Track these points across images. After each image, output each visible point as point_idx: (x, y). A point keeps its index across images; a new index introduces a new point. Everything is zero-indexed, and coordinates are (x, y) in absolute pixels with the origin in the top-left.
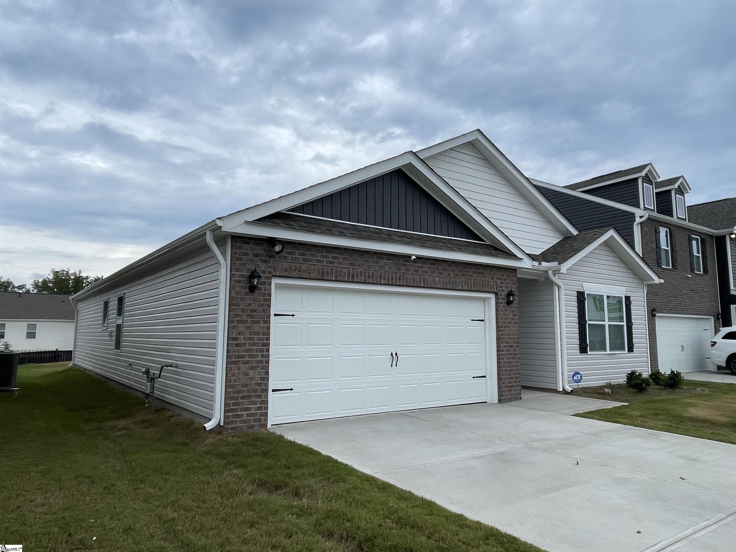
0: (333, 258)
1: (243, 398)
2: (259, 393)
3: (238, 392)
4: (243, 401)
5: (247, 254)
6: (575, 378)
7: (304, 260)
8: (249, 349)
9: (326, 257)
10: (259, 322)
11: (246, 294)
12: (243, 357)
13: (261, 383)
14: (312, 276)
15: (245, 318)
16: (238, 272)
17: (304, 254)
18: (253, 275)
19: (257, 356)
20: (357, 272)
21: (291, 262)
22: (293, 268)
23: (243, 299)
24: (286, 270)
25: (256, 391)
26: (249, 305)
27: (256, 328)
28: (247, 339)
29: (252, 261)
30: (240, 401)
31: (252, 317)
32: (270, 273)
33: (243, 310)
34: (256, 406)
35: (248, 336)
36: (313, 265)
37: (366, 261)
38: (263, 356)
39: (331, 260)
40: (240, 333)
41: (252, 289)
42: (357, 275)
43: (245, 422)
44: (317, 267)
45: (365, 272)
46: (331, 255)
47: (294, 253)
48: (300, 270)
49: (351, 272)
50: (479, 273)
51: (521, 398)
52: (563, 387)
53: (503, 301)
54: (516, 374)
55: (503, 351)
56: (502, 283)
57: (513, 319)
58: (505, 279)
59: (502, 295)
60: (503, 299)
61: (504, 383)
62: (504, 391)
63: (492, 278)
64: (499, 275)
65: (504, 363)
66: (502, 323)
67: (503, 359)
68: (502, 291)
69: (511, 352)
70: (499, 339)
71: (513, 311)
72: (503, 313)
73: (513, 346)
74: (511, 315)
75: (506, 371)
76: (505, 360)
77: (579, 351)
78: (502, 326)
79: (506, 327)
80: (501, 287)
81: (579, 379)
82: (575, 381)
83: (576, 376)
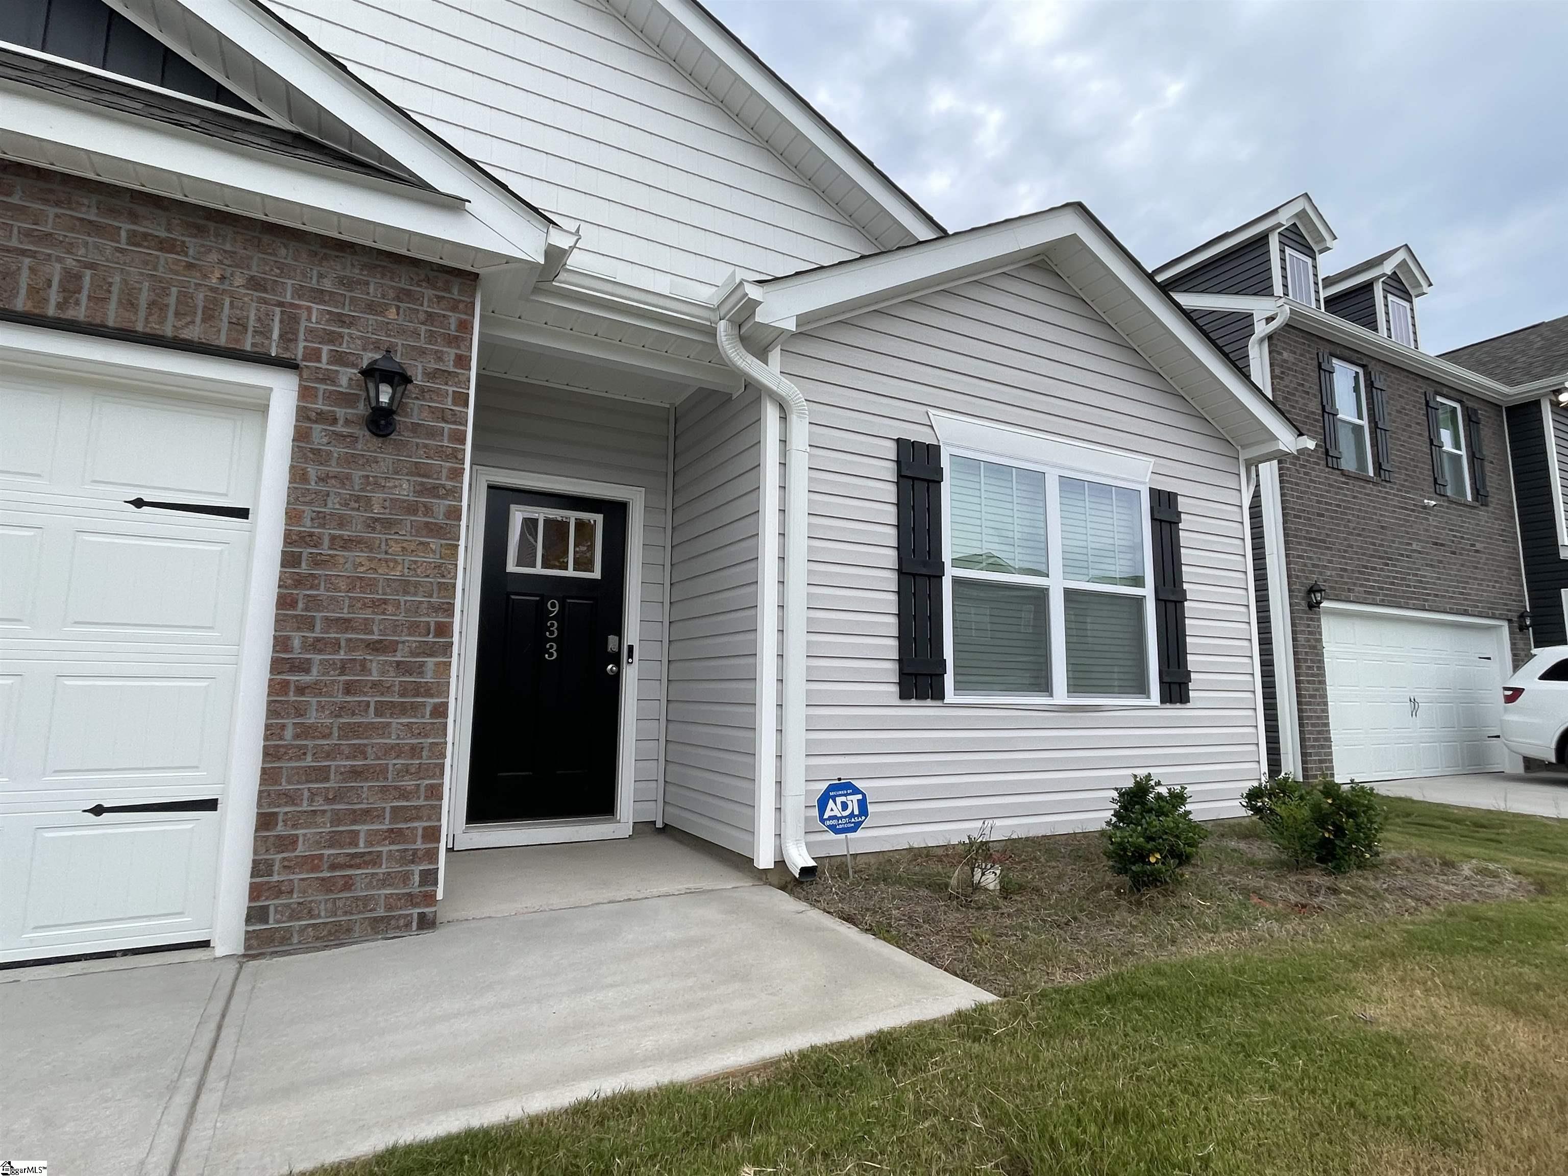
6: (833, 809)
50: (135, 239)
51: (427, 923)
52: (779, 850)
53: (341, 412)
54: (404, 794)
55: (303, 667)
56: (340, 319)
57: (412, 509)
58: (371, 307)
59: (334, 382)
60: (346, 399)
61: (287, 843)
62: (277, 891)
63: (255, 284)
64: (321, 276)
65: (305, 731)
66: (321, 519)
67: (300, 712)
68: (339, 358)
69: (375, 677)
70: (284, 602)
71: (418, 470)
72: (334, 469)
73: (397, 642)
74: (404, 489)
75: (322, 774)
76: (312, 718)
77: (895, 689)
78: (311, 535)
79: (347, 544)
80: (332, 338)
81: (852, 815)
82: (834, 822)
83: (839, 800)
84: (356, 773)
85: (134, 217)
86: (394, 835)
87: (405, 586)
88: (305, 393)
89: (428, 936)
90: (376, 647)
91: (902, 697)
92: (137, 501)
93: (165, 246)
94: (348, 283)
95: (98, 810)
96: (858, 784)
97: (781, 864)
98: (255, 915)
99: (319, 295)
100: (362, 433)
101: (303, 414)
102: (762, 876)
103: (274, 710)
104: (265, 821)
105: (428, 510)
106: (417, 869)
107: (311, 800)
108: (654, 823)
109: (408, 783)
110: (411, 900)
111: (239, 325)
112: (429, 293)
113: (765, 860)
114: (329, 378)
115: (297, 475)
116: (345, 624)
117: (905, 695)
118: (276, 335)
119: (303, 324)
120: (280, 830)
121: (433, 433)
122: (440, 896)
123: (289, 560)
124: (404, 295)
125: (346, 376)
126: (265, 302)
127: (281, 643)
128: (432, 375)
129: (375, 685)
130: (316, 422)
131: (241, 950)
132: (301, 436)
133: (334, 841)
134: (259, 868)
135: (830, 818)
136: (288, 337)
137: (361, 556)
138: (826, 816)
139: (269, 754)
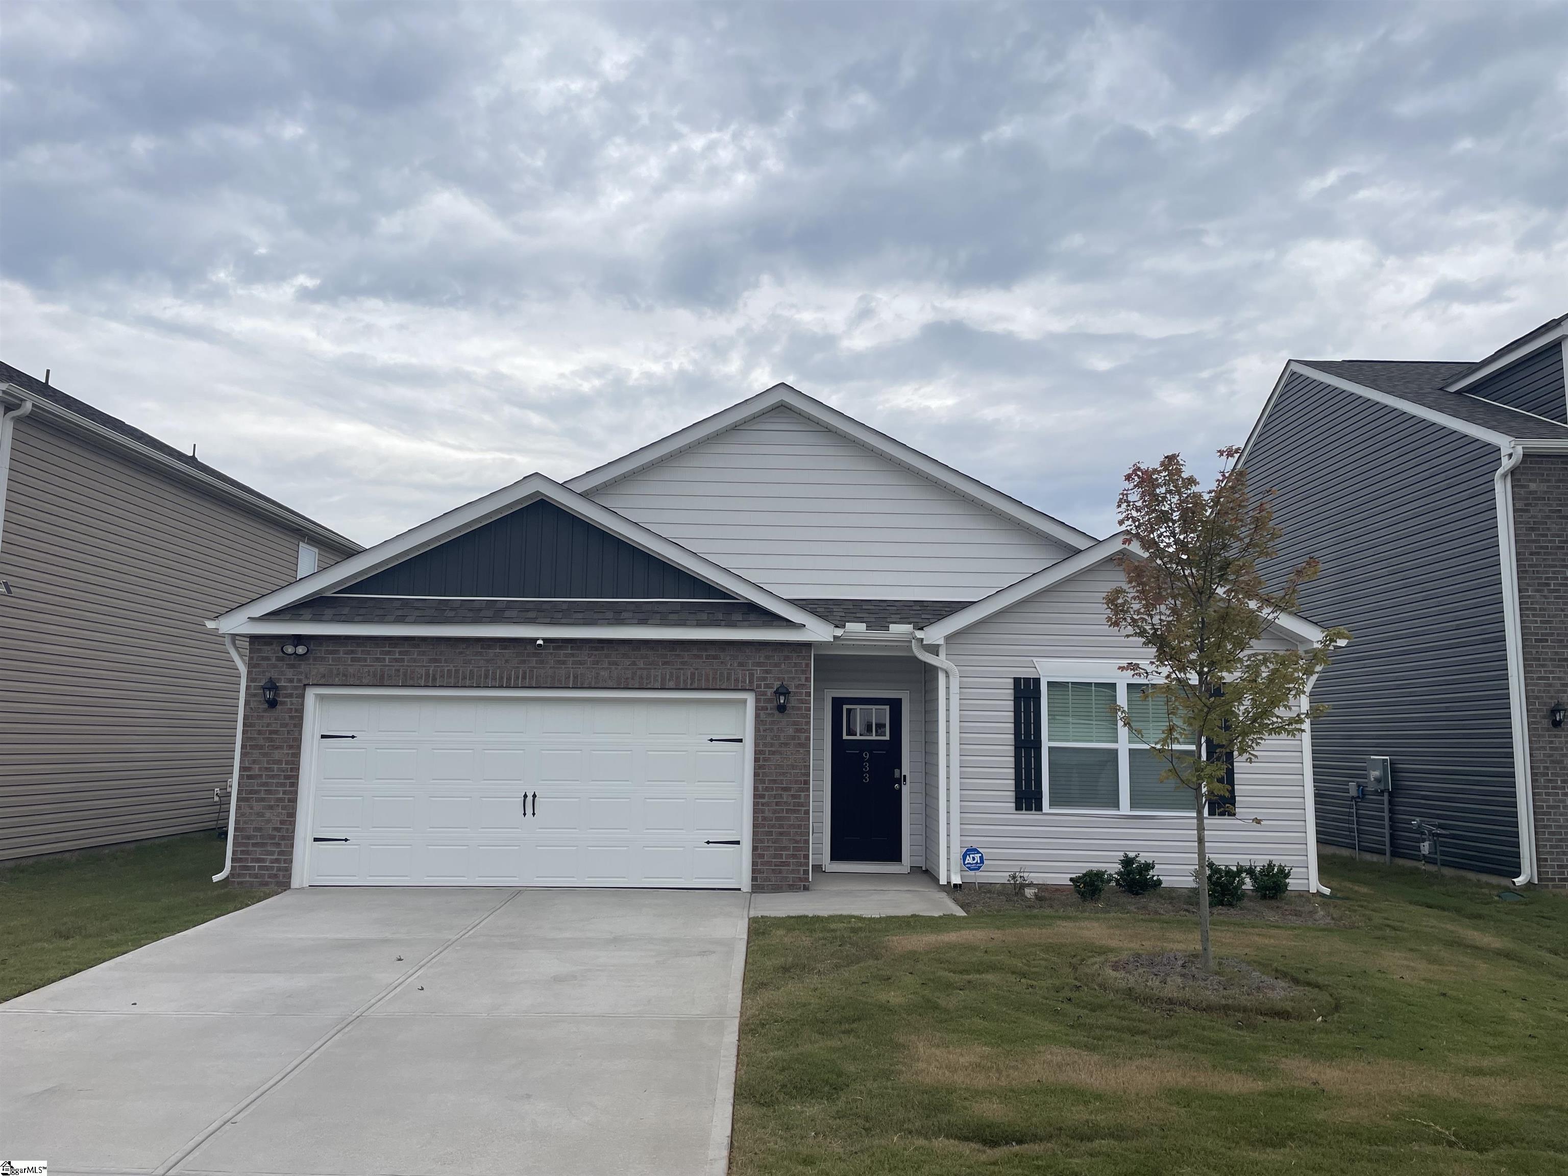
0: (400, 653)
1: (254, 845)
2: (277, 840)
3: (248, 838)
4: (255, 849)
5: (268, 659)
6: (969, 860)
7: (353, 660)
8: (266, 783)
9: (388, 653)
10: (281, 747)
11: (265, 711)
12: (256, 792)
13: (281, 828)
14: (365, 681)
15: (261, 742)
16: (254, 682)
17: (352, 652)
18: (272, 686)
19: (277, 792)
20: (442, 671)
21: (333, 665)
22: (335, 672)
23: (260, 718)
24: (324, 676)
25: (273, 837)
26: (268, 725)
27: (277, 755)
28: (263, 769)
29: (275, 666)
30: (251, 848)
31: (272, 740)
32: (300, 681)
33: (260, 733)
34: (272, 857)
35: (266, 766)
36: (366, 666)
37: (461, 653)
38: (284, 793)
39: (397, 656)
40: (254, 762)
41: (272, 704)
42: (442, 676)
43: (256, 876)
44: (372, 669)
45: (457, 671)
46: (397, 650)
47: (337, 652)
48: (344, 675)
49: (431, 672)
50: (708, 657)
51: (806, 888)
52: (949, 877)
53: (769, 705)
54: (797, 842)
55: (763, 797)
56: (767, 672)
57: (793, 738)
58: (776, 665)
59: (766, 695)
60: (769, 701)
61: (762, 856)
62: (760, 872)
63: (741, 664)
64: (759, 657)
65: (764, 819)
66: (765, 745)
67: (763, 812)
68: (767, 686)
69: (785, 800)
70: (756, 774)
71: (795, 723)
72: (767, 727)
73: (791, 787)
74: (790, 731)
75: (770, 833)
76: (767, 814)
77: (1013, 805)
78: (762, 751)
79: (774, 753)
80: (765, 679)
81: (977, 863)
82: (969, 866)
83: (971, 856)
84: (781, 834)
85: (706, 650)
86: (794, 856)
87: (793, 767)
88: (757, 701)
89: (806, 893)
90: (785, 789)
91: (1016, 809)
92: (711, 740)
93: (715, 657)
94: (767, 657)
95: (708, 842)
96: (980, 850)
97: (949, 883)
98: (754, 879)
99: (759, 664)
100: (776, 712)
101: (757, 708)
102: (942, 888)
103: (755, 812)
104: (755, 849)
105: (799, 738)
106: (802, 869)
107: (768, 842)
108: (921, 867)
109: (798, 838)
110: (800, 879)
111: (737, 680)
112: (795, 655)
113: (943, 881)
114: (765, 694)
115: (757, 730)
116: (775, 781)
117: (1018, 808)
118: (747, 682)
119: (755, 676)
120: (759, 852)
121: (800, 709)
122: (810, 880)
123: (756, 760)
124: (787, 658)
125: (770, 692)
126: (743, 670)
127: (756, 789)
128: (797, 687)
129: (785, 803)
130: (761, 710)
131: (750, 891)
132: (757, 716)
133: (775, 856)
134: (754, 864)
135: (968, 864)
136: (751, 682)
137: (778, 757)
138: (966, 863)
139: (755, 826)
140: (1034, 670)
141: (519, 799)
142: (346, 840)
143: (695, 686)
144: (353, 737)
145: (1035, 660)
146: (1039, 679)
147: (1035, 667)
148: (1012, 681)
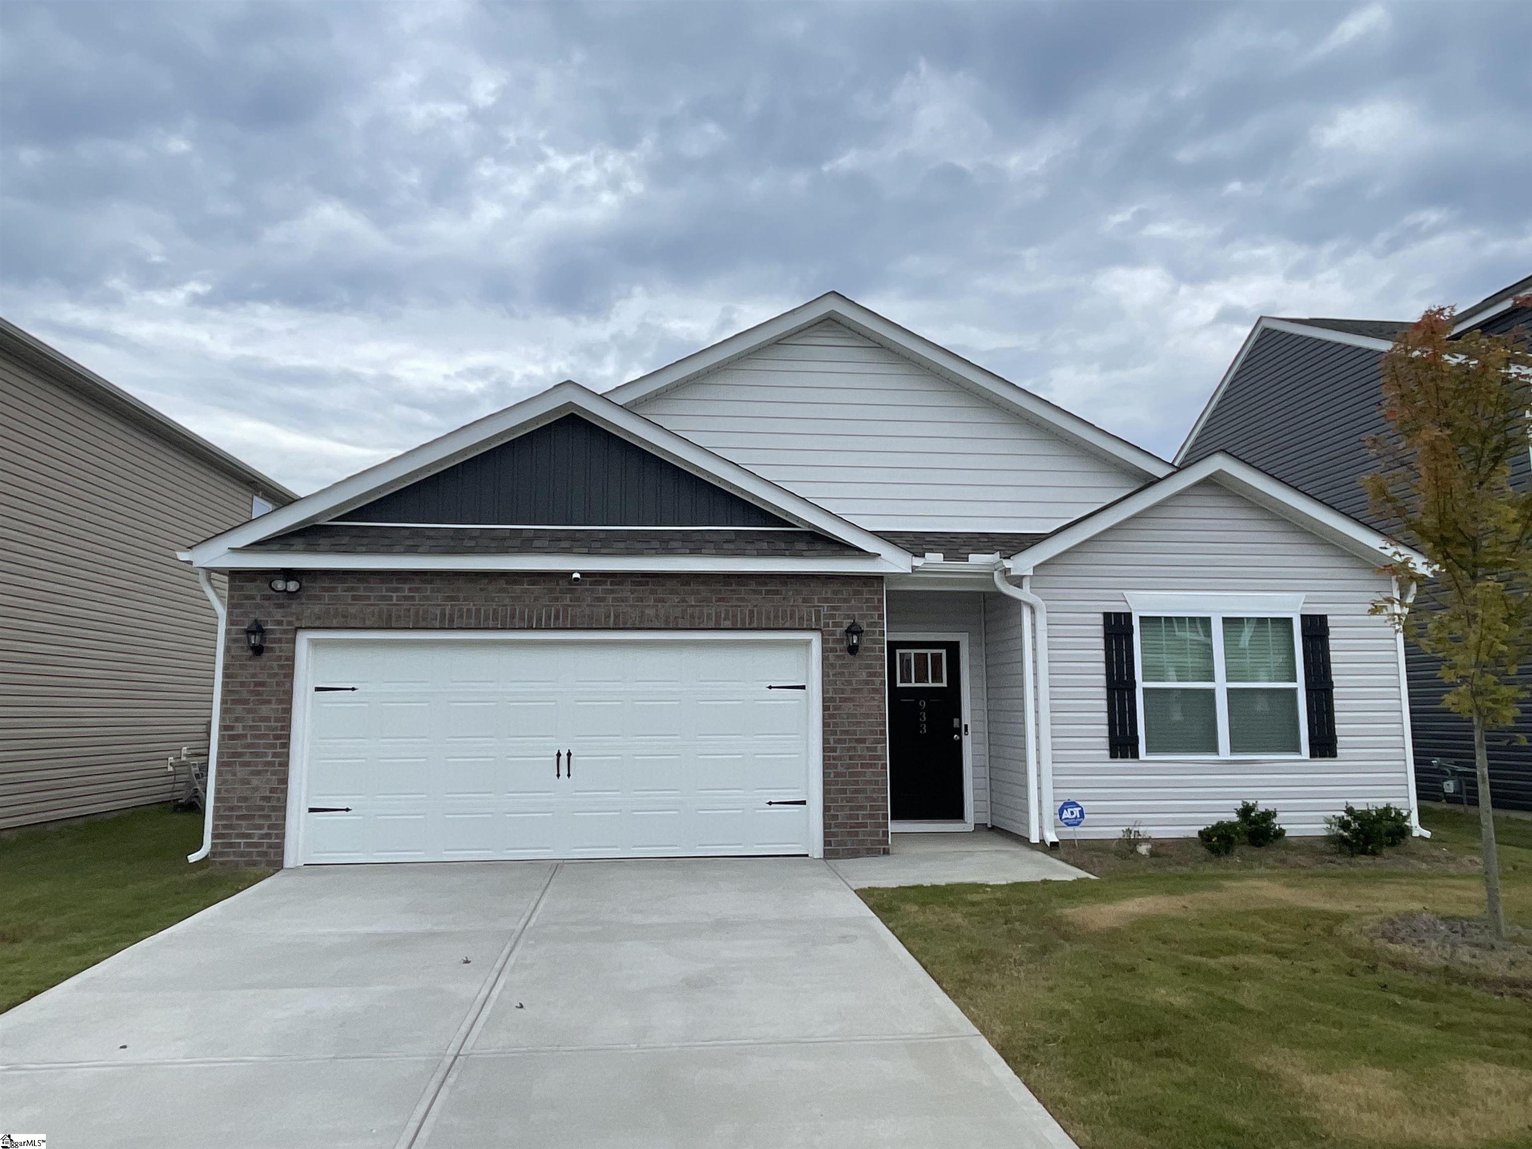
0: (410, 589)
1: (239, 818)
2: (266, 812)
3: (231, 809)
4: (239, 822)
5: (252, 598)
6: (1066, 814)
7: (354, 598)
8: (252, 743)
9: (396, 590)
10: (269, 702)
11: (250, 659)
12: (240, 755)
13: (271, 797)
14: (368, 623)
15: (245, 695)
16: (235, 625)
17: (352, 589)
18: (257, 629)
19: (265, 755)
20: (460, 610)
21: (329, 604)
22: (332, 612)
23: (242, 667)
24: (319, 618)
25: (262, 808)
26: (254, 675)
27: (265, 710)
28: (248, 728)
29: (258, 606)
30: (235, 822)
31: (259, 693)
32: (290, 623)
33: (243, 684)
34: (261, 832)
35: (251, 723)
36: (371, 605)
37: (481, 590)
38: (275, 755)
39: (406, 593)
40: (237, 720)
41: (258, 650)
42: (461, 617)
43: (242, 855)
44: (377, 609)
45: (478, 611)
46: (407, 586)
47: (333, 589)
48: (344, 616)
49: (447, 612)
50: (768, 592)
51: (886, 852)
52: (1041, 833)
53: (838, 646)
54: (874, 800)
55: (834, 750)
56: (834, 608)
57: (867, 683)
58: (846, 601)
59: (834, 635)
60: (840, 641)
61: (836, 817)
62: (834, 835)
63: (805, 600)
64: (826, 592)
65: (837, 775)
66: (835, 691)
67: (835, 766)
68: (835, 625)
69: (859, 753)
70: (825, 725)
71: (869, 666)
72: (838, 670)
73: (865, 739)
74: (864, 676)
75: (844, 791)
76: (840, 769)
77: (1107, 753)
78: (832, 697)
79: (845, 700)
80: (832, 616)
81: (1076, 818)
82: (1066, 821)
83: (1069, 810)
84: (856, 791)
85: (766, 584)
86: (872, 816)
87: (868, 716)
88: (824, 641)
89: (887, 857)
90: (859, 741)
91: (1111, 757)
92: (770, 687)
93: (777, 592)
94: (835, 593)
95: (770, 803)
96: (1079, 803)
97: (1042, 841)
98: (826, 843)
99: (826, 600)
100: (848, 655)
101: (824, 650)
102: (1033, 847)
103: (825, 767)
104: (826, 809)
105: (873, 683)
106: (881, 830)
107: (842, 801)
108: (986, 824)
109: (875, 795)
110: (879, 842)
111: (801, 618)
112: (865, 589)
113: (1035, 839)
114: (833, 633)
115: (825, 675)
116: (846, 732)
117: (1113, 755)
118: (814, 620)
119: (822, 613)
120: (832, 812)
121: (873, 650)
122: (890, 842)
123: (825, 708)
124: (857, 593)
125: (839, 631)
126: (809, 607)
127: (825, 741)
128: (870, 625)
129: (860, 756)
130: (830, 652)
131: (822, 857)
132: (824, 659)
133: (850, 817)
134: (826, 826)
135: (1066, 819)
136: (818, 619)
137: (851, 704)
138: (1063, 818)
139: (825, 783)
140: (1124, 604)
141: (551, 759)
142: (347, 810)
143: (755, 625)
144: (353, 689)
145: (1125, 592)
146: (1130, 614)
147: (1126, 601)
148: (1101, 616)
